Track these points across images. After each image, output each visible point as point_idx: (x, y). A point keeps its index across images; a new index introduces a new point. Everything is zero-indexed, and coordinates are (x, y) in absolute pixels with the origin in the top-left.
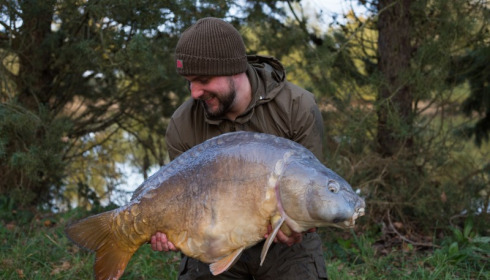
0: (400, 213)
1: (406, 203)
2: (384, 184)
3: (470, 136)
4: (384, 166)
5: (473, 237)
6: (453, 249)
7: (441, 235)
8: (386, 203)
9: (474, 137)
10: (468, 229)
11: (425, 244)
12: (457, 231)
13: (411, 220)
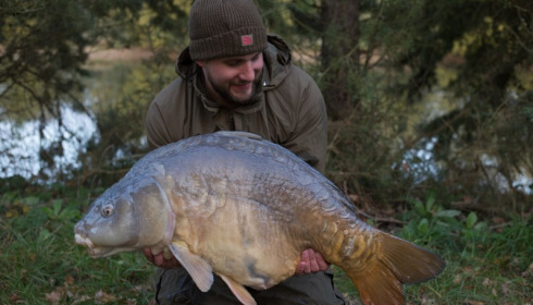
0: (357, 185)
1: (363, 174)
2: (337, 152)
3: (401, 93)
4: (335, 131)
5: (436, 211)
6: (423, 226)
7: (400, 208)
8: (341, 173)
9: (406, 93)
10: (430, 202)
11: (386, 219)
12: (419, 204)
13: (367, 192)
